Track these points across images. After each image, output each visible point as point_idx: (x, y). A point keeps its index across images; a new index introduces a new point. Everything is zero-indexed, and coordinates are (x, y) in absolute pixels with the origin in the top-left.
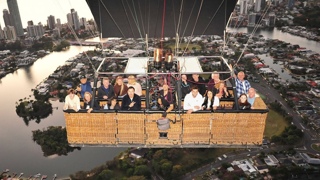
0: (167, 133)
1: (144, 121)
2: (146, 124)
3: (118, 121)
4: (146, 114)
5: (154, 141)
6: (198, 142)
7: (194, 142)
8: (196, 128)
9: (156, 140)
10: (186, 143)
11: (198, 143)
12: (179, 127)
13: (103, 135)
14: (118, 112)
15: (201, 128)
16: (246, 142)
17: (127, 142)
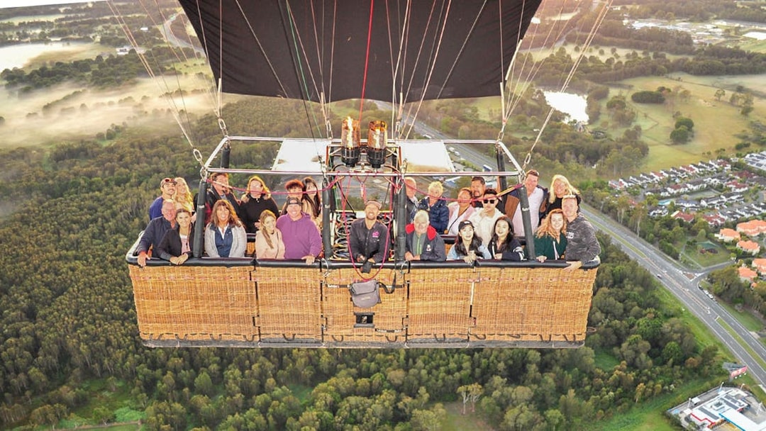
0: (374, 314)
1: (319, 287)
2: (323, 293)
3: (258, 286)
4: (323, 269)
5: (344, 332)
6: (444, 335)
7: (435, 335)
8: (439, 302)
9: (348, 332)
10: (415, 337)
11: (442, 337)
12: (401, 299)
13: (224, 318)
14: (258, 266)
15: (449, 303)
16: (550, 335)
17: (281, 336)
